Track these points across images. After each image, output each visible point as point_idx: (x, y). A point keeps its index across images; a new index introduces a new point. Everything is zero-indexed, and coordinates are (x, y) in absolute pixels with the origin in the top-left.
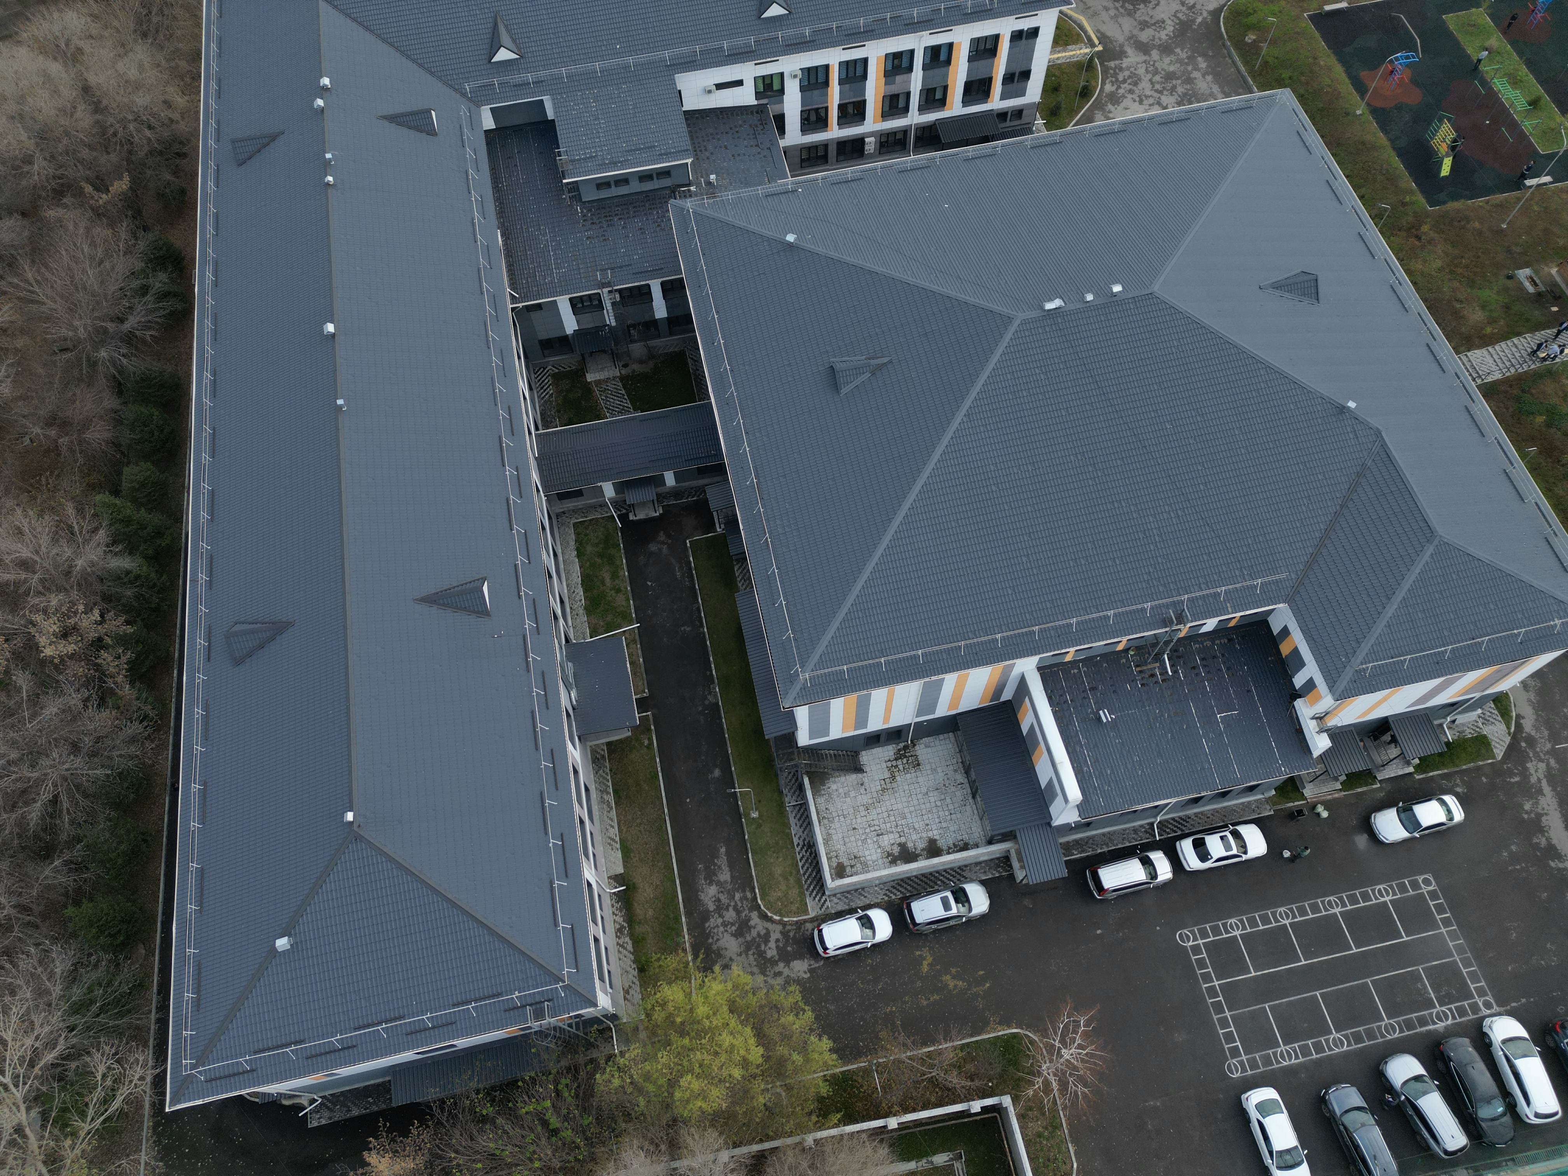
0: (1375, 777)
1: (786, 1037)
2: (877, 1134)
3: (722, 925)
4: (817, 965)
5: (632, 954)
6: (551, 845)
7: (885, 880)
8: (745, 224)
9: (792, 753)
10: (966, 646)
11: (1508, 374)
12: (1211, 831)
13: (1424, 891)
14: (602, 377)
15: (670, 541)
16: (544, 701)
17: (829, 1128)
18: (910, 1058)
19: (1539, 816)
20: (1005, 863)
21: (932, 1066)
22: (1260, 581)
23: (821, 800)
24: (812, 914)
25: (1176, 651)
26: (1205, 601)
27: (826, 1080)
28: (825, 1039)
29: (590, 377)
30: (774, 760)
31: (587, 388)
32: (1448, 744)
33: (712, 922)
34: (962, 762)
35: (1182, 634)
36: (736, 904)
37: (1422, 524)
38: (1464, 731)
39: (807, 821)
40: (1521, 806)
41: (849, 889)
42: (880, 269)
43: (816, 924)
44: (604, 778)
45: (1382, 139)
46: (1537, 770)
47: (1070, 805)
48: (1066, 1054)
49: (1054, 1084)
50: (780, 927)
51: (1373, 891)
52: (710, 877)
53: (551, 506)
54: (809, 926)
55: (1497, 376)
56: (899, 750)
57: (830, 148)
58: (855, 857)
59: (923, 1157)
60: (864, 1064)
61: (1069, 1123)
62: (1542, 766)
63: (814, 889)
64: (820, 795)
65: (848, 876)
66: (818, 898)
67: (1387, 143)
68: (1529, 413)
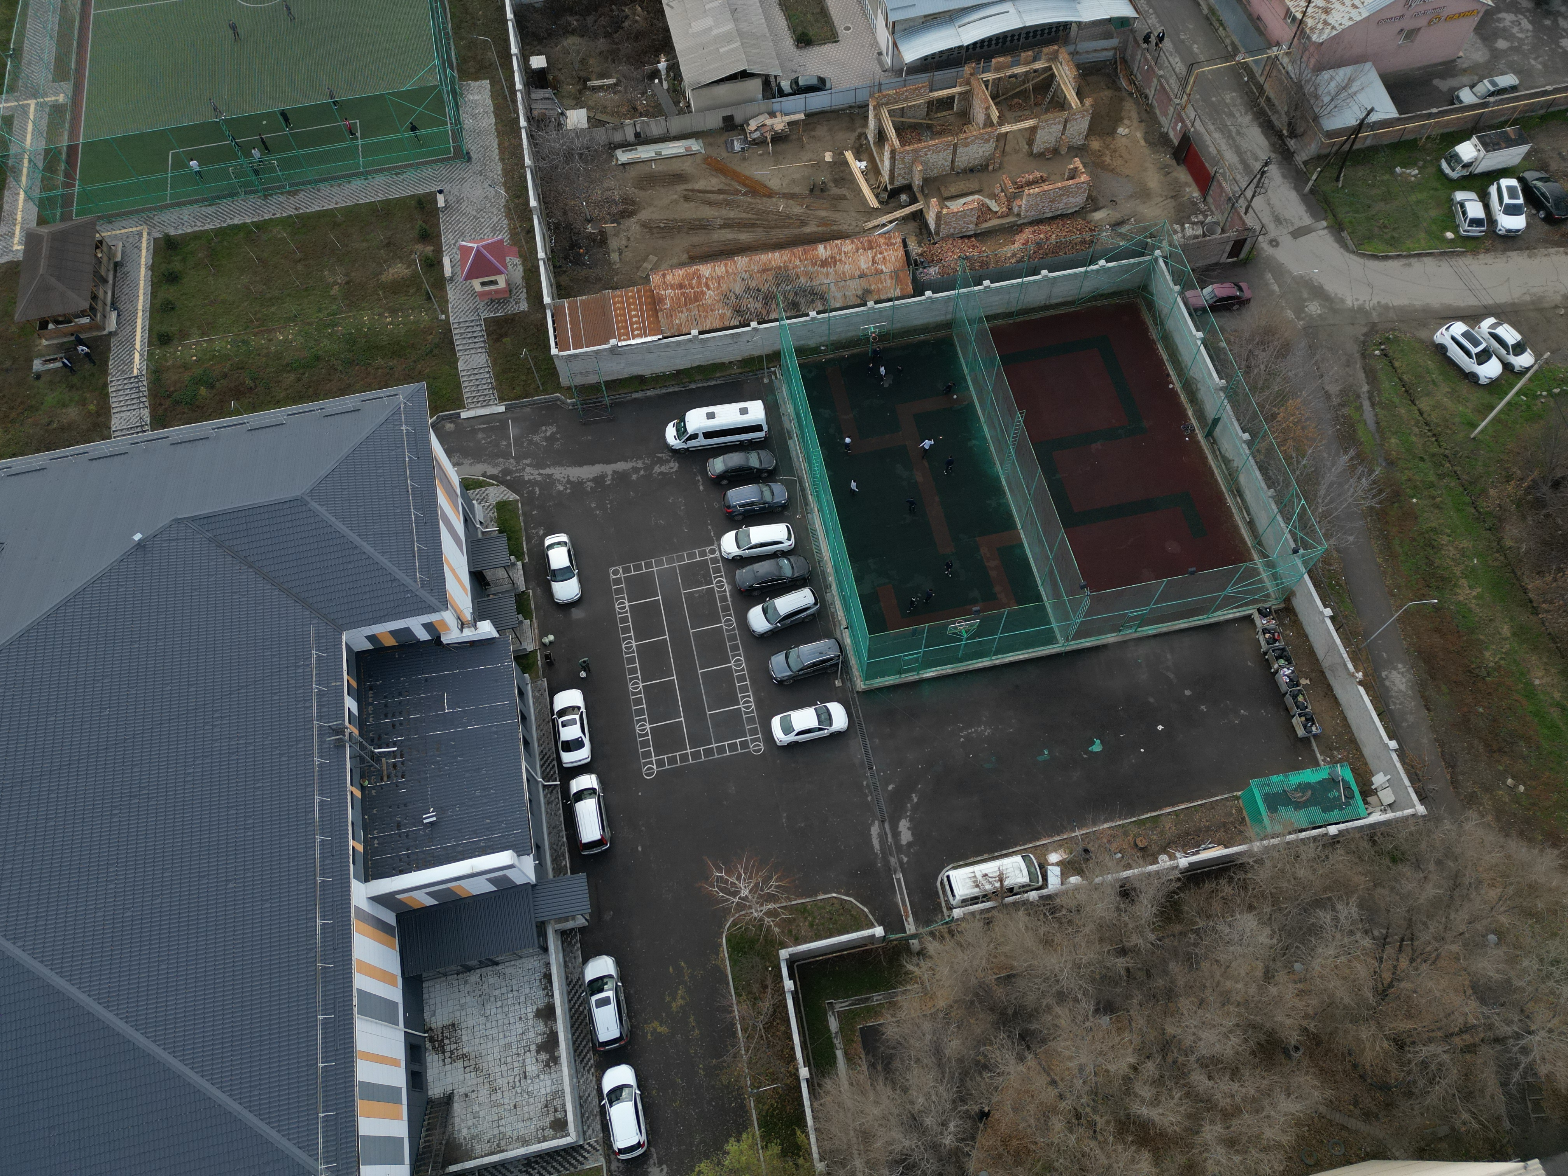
0: (523, 592)
2: (814, 1089)
4: (655, 1155)
7: (573, 1072)
10: (324, 961)
11: (147, 404)
12: (556, 734)
13: (623, 576)
17: (809, 1144)
18: (747, 1051)
19: (569, 481)
20: (568, 935)
21: (754, 1027)
22: (313, 652)
23: (478, 1149)
24: (602, 1161)
25: (372, 740)
26: (324, 705)
27: (766, 1146)
28: (727, 1147)
32: (500, 532)
34: (458, 974)
35: (356, 732)
37: (288, 507)
38: (491, 517)
39: (500, 1168)
40: (559, 491)
41: (579, 1116)
43: (612, 1157)
46: (530, 474)
47: (517, 863)
48: (745, 892)
49: (770, 906)
51: (620, 613)
54: (614, 1166)
55: (146, 413)
56: (434, 1048)
58: (546, 1106)
59: (832, 1042)
60: (752, 1102)
61: (802, 896)
62: (528, 469)
63: (575, 1159)
64: (472, 1150)
65: (566, 1115)
66: (586, 1154)
68: (194, 398)
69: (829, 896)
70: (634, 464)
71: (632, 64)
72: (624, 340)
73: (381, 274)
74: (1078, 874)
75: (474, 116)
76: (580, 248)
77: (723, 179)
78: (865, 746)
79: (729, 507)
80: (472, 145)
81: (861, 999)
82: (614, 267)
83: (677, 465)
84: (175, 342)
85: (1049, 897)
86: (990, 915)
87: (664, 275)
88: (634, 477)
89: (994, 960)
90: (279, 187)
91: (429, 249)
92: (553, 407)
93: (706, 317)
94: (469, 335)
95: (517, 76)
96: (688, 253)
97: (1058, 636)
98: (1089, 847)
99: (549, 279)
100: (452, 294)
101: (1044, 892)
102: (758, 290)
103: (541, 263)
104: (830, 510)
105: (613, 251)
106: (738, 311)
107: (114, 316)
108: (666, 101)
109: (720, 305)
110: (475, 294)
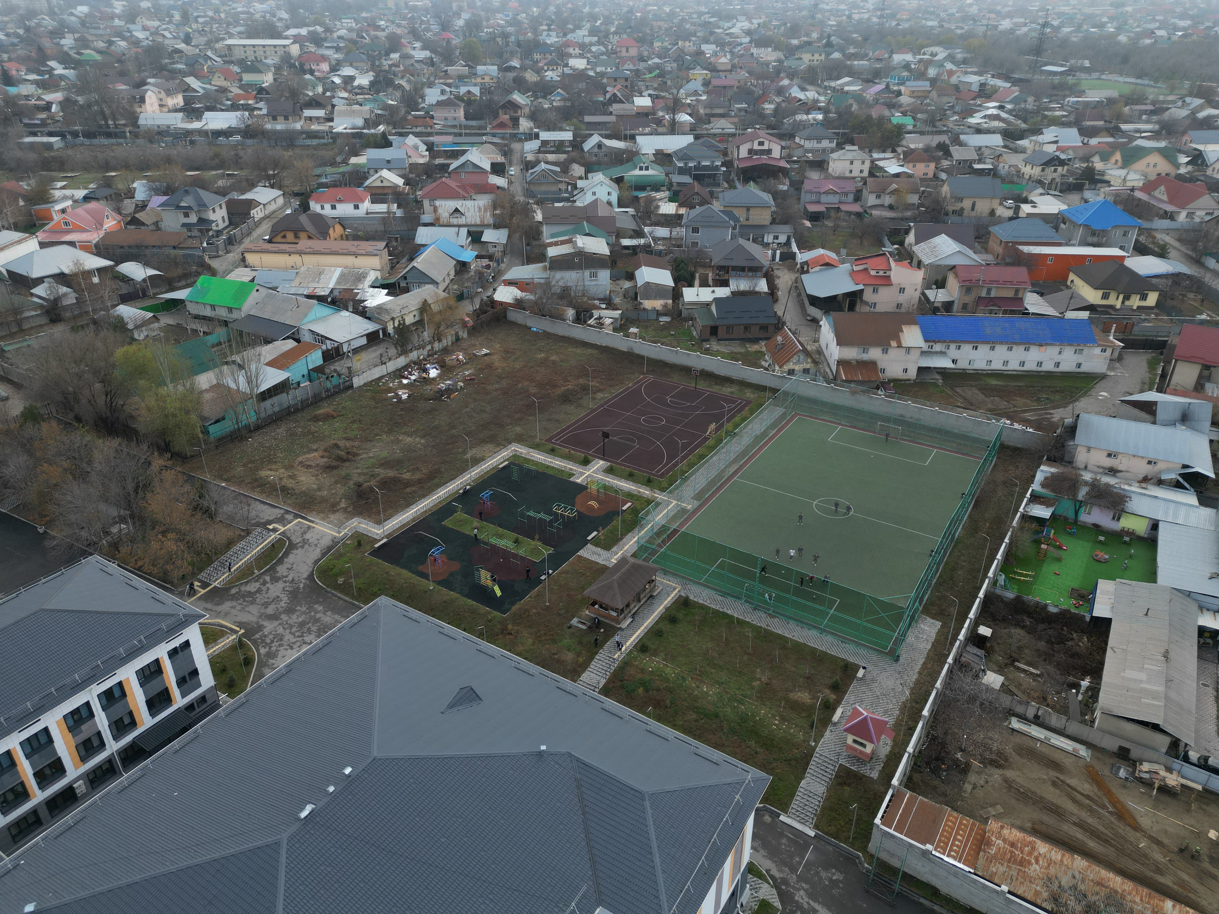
11: (607, 677)
22: (573, 904)
37: (632, 792)
38: (752, 907)
45: (454, 594)
46: (801, 897)
55: (603, 681)
57: (39, 811)
62: (802, 892)
67: (458, 595)
68: (633, 691)
71: (1059, 669)
72: (939, 852)
73: (791, 692)
75: (917, 637)
76: (944, 764)
77: (1096, 790)
80: (904, 653)
82: (963, 794)
84: (648, 654)
87: (1002, 827)
90: (766, 609)
91: (833, 697)
92: (851, 860)
93: (1022, 883)
94: (823, 768)
95: (963, 631)
96: (1033, 824)
99: (906, 769)
100: (829, 734)
102: (1085, 896)
103: (906, 755)
105: (969, 783)
106: (1055, 899)
107: (630, 620)
108: (1074, 708)
109: (1041, 883)
110: (845, 744)
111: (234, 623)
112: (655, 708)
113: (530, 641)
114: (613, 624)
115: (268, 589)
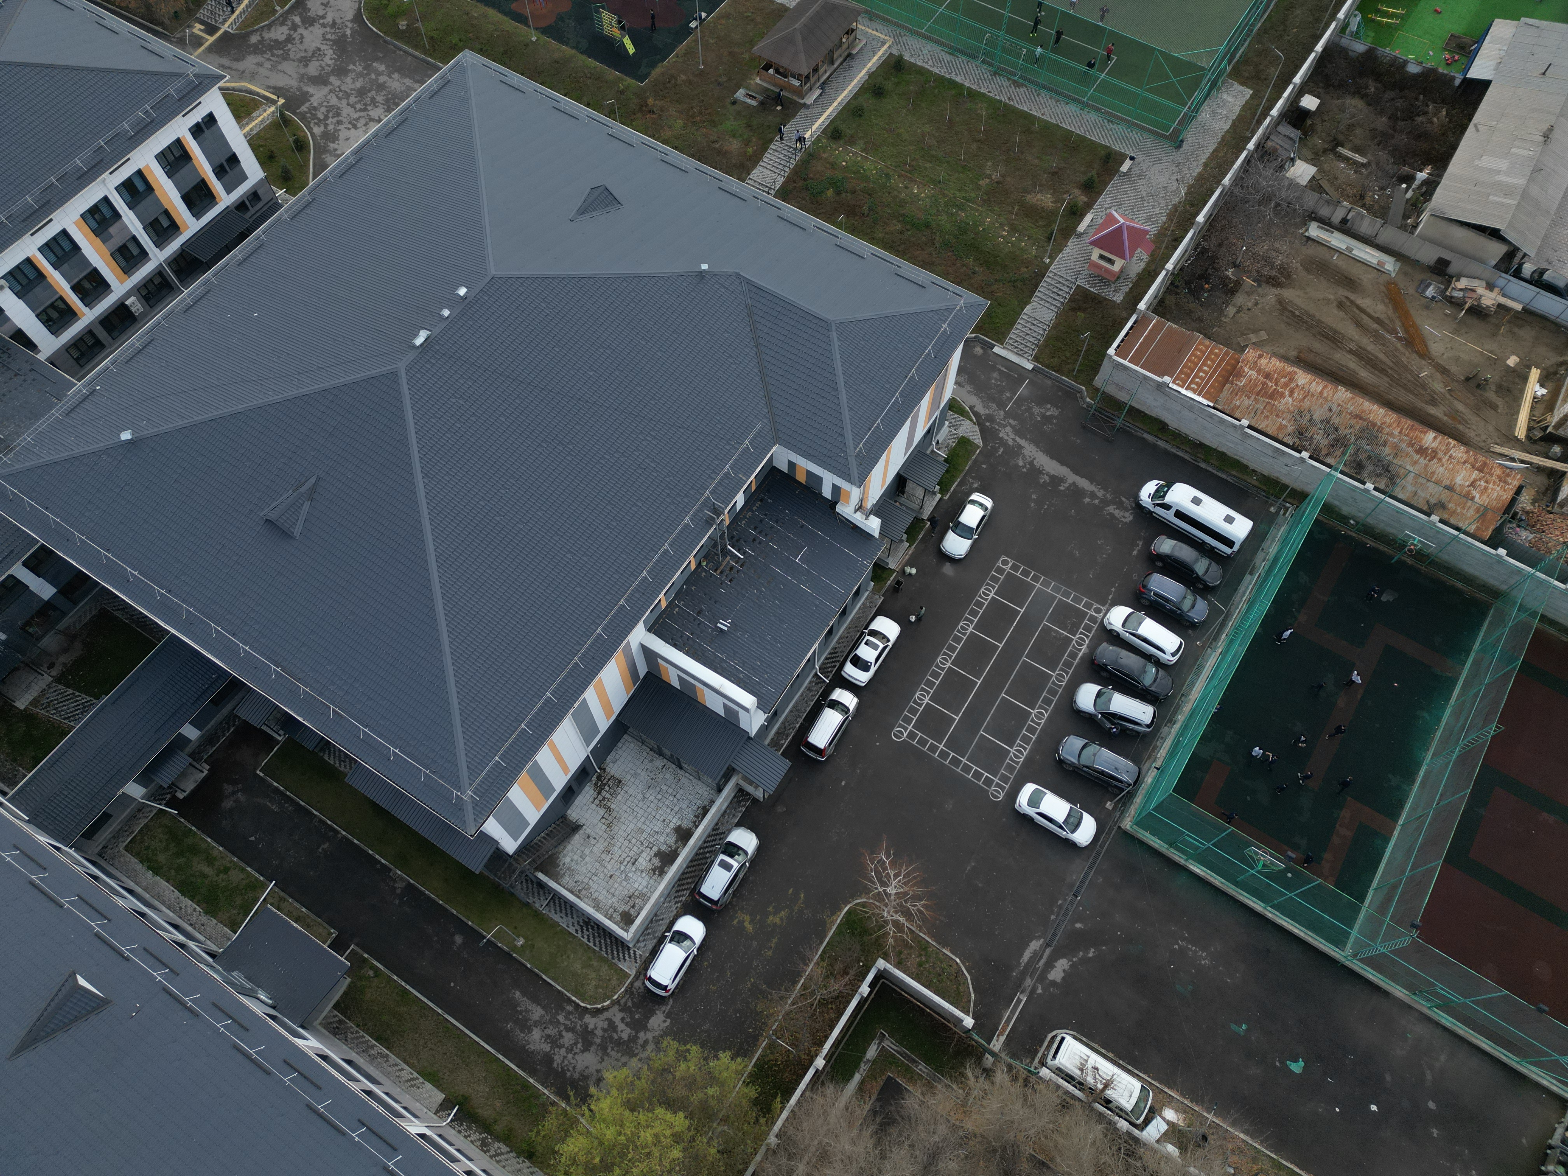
0: (923, 519)
1: (691, 1084)
2: (816, 1082)
3: (567, 1053)
4: (669, 1007)
5: (511, 1151)
6: (357, 1139)
7: (666, 892)
8: (67, 453)
9: (510, 865)
10: (581, 659)
11: (786, 174)
12: (856, 645)
13: (1008, 570)
14: (35, 694)
15: (240, 786)
16: (237, 1027)
17: (779, 1116)
18: (793, 1004)
19: (1031, 463)
20: (743, 795)
21: (813, 993)
22: (747, 442)
23: (566, 880)
24: (633, 973)
25: (732, 537)
26: (723, 485)
27: (748, 1084)
28: (721, 1055)
29: (21, 704)
30: (500, 885)
31: (27, 716)
32: (946, 460)
33: (557, 1059)
34: (651, 750)
35: (727, 522)
36: (566, 1026)
37: (816, 321)
38: (948, 444)
39: (568, 907)
40: (1017, 466)
41: (645, 926)
42: (240, 408)
43: (642, 977)
44: (357, 1038)
45: (567, 51)
46: (1007, 434)
47: (752, 711)
48: (891, 890)
49: (901, 919)
50: (616, 1008)
51: (980, 596)
52: (525, 1026)
53: (86, 853)
54: (638, 984)
55: (781, 181)
56: (596, 784)
57: (96, 332)
58: (630, 897)
59: (859, 1064)
60: (765, 1043)
61: (932, 936)
62: (1008, 429)
63: (618, 952)
64: (562, 877)
65: (637, 917)
66: (627, 956)
67: (574, 51)
68: (820, 193)
69: (954, 957)
70: (1096, 490)
71: (1393, 156)
72: (1178, 385)
73: (1029, 193)
74: (1179, 1148)
75: (1214, 113)
76: (1208, 283)
77: (1390, 312)
78: (1087, 874)
79: (1144, 587)
80: (1190, 137)
81: (909, 1057)
82: (1223, 319)
83: (1131, 518)
84: (842, 142)
85: (1137, 1140)
86: (1072, 1102)
87: (1260, 356)
88: (1087, 500)
89: (1043, 1139)
90: (1011, 73)
91: (1083, 199)
92: (1071, 395)
93: (1267, 417)
94: (1055, 290)
95: (1280, 103)
96: (1300, 352)
97: (1349, 945)
98: (1210, 1138)
99: (1159, 290)
100: (1072, 248)
101: (1136, 1132)
102: (1336, 429)
103: (1163, 273)
104: (1232, 660)
105: (1234, 305)
106: (1301, 434)
107: (818, 92)
108: (1397, 209)
109: (1289, 416)
110: (1088, 260)
111: (268, 88)
112: (847, 216)
113: (680, 123)
114: (795, 98)
115: (302, 37)
